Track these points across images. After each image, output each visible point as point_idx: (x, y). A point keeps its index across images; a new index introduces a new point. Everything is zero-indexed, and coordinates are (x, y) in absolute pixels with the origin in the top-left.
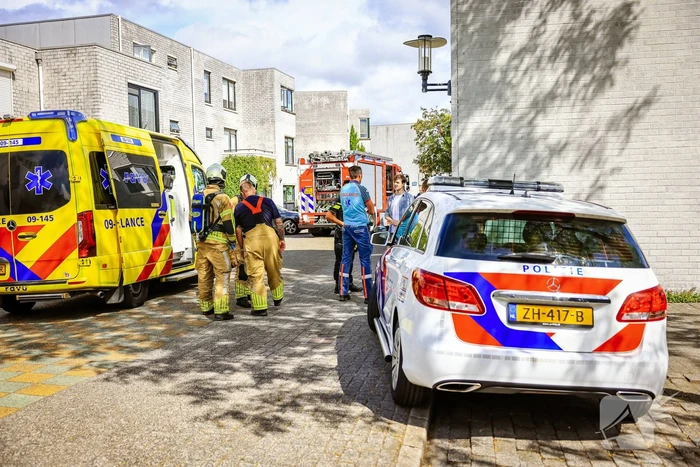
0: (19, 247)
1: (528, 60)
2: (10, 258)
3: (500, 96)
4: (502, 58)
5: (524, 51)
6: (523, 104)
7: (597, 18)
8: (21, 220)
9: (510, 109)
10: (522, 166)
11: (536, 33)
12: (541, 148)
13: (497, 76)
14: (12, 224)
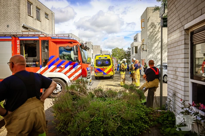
0: (104, 71)
1: (157, 48)
2: (103, 72)
3: (153, 52)
4: (153, 48)
5: (156, 47)
6: (156, 53)
7: (165, 43)
8: (105, 67)
9: (154, 54)
10: (156, 61)
11: (158, 45)
12: (158, 59)
13: (153, 50)
14: (103, 68)
